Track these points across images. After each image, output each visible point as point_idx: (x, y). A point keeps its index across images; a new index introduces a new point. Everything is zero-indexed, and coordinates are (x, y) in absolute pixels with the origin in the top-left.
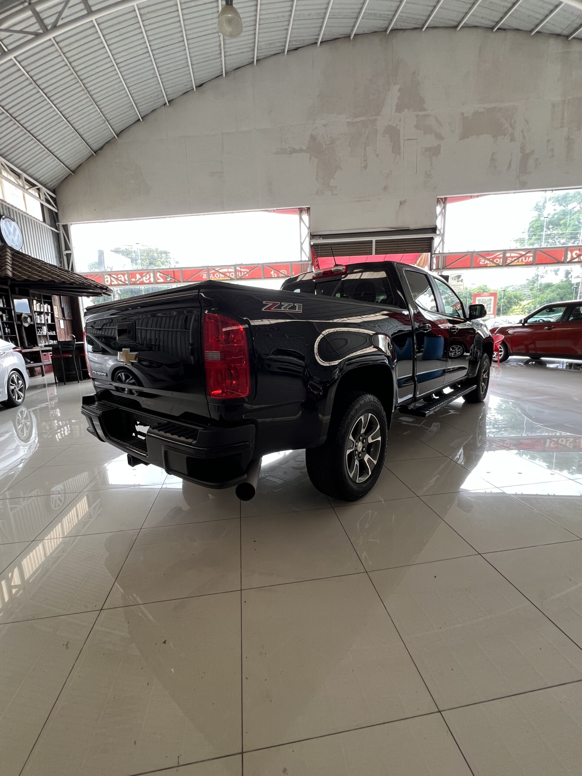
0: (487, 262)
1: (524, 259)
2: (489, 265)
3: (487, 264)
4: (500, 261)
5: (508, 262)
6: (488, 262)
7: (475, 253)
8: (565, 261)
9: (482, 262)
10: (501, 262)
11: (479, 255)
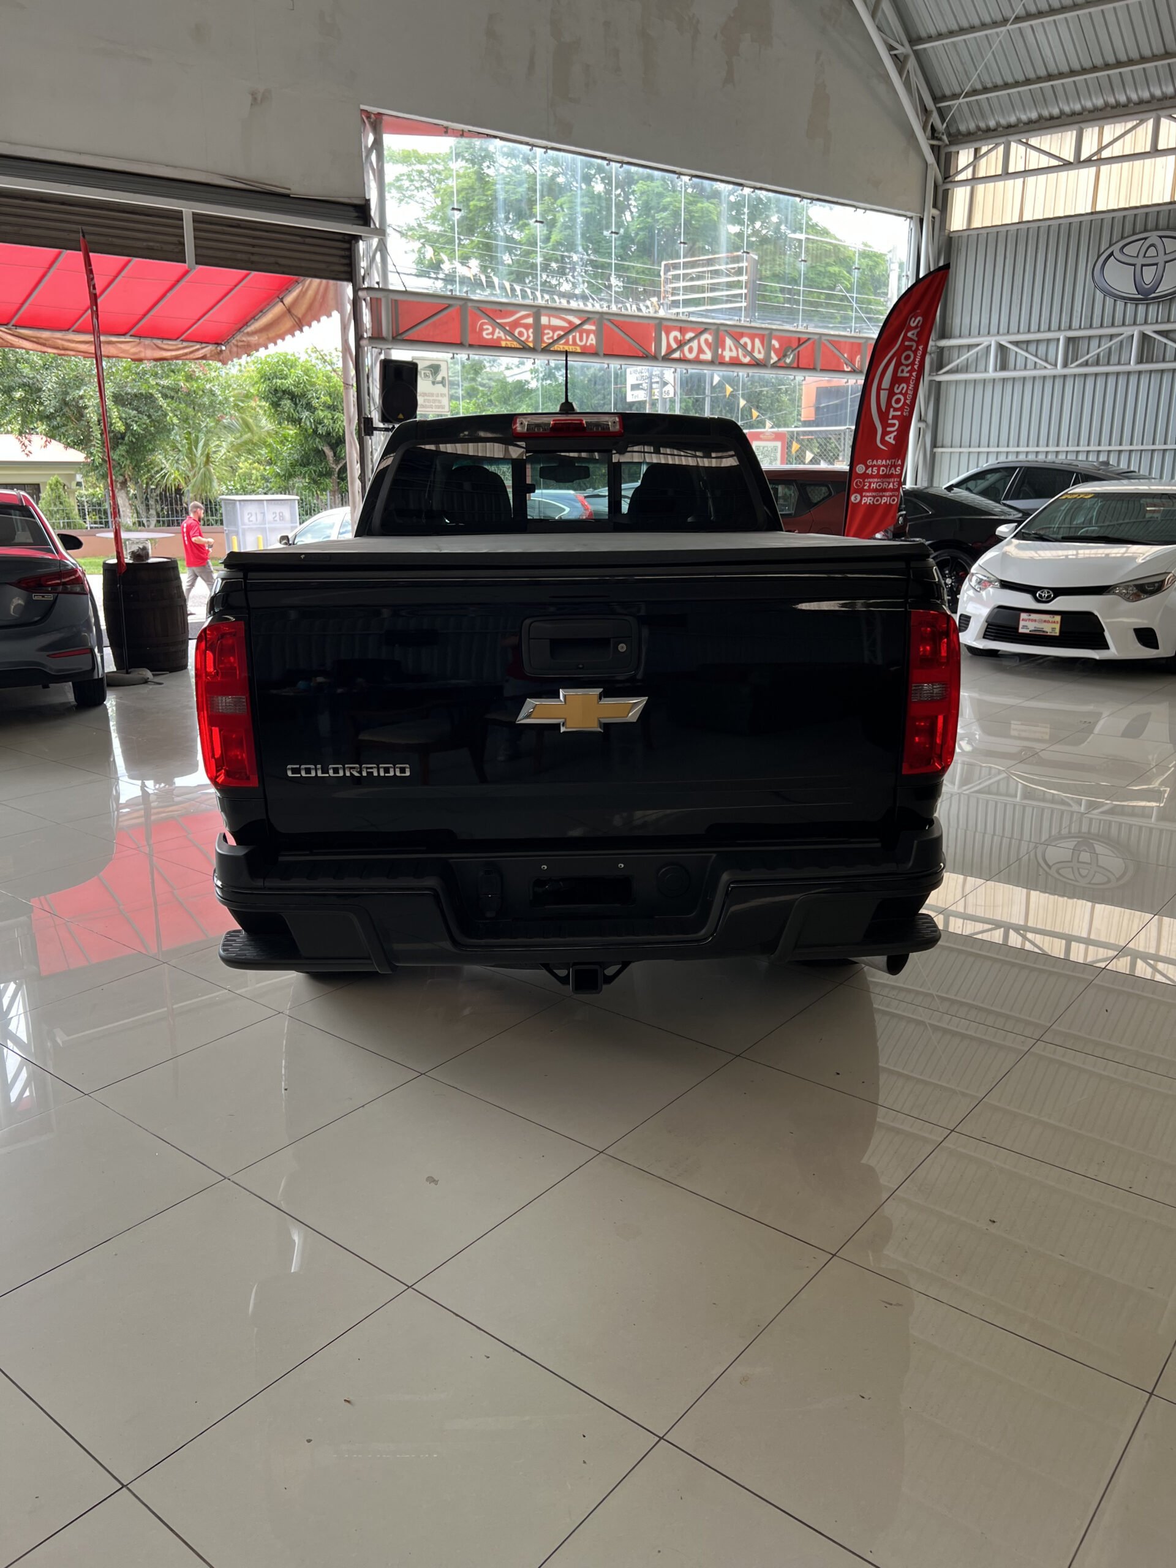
0: (499, 333)
1: (578, 335)
2: (503, 344)
3: (499, 338)
4: (528, 337)
5: (547, 339)
6: (502, 335)
7: (470, 304)
8: (658, 355)
9: (488, 332)
10: (531, 339)
11: (479, 308)
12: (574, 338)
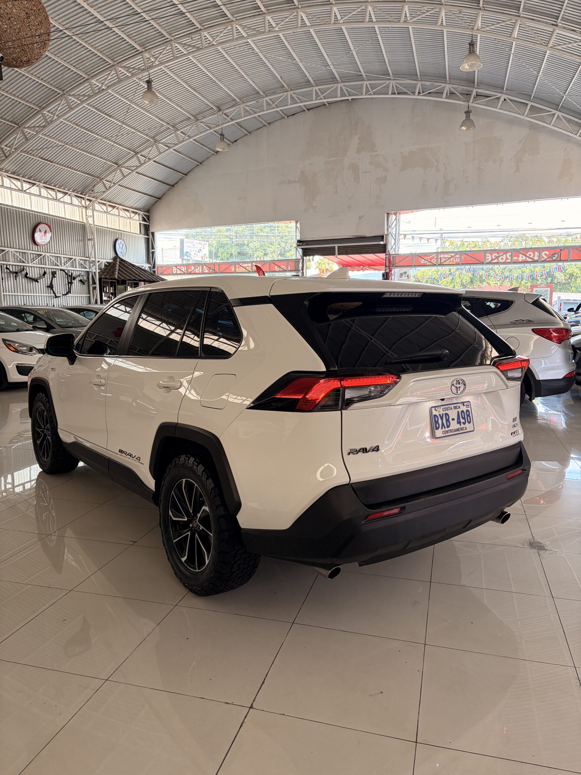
0: (426, 262)
2: (428, 264)
5: (442, 262)
8: (486, 262)
9: (423, 261)
10: (435, 262)
11: (419, 256)
12: (453, 260)
